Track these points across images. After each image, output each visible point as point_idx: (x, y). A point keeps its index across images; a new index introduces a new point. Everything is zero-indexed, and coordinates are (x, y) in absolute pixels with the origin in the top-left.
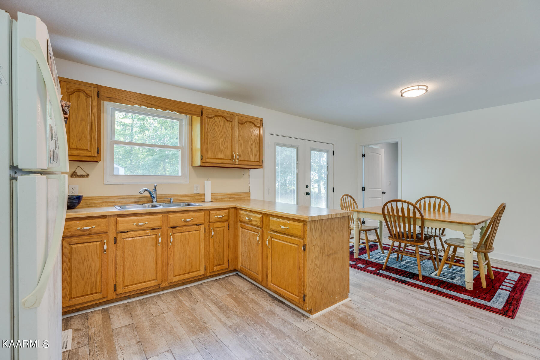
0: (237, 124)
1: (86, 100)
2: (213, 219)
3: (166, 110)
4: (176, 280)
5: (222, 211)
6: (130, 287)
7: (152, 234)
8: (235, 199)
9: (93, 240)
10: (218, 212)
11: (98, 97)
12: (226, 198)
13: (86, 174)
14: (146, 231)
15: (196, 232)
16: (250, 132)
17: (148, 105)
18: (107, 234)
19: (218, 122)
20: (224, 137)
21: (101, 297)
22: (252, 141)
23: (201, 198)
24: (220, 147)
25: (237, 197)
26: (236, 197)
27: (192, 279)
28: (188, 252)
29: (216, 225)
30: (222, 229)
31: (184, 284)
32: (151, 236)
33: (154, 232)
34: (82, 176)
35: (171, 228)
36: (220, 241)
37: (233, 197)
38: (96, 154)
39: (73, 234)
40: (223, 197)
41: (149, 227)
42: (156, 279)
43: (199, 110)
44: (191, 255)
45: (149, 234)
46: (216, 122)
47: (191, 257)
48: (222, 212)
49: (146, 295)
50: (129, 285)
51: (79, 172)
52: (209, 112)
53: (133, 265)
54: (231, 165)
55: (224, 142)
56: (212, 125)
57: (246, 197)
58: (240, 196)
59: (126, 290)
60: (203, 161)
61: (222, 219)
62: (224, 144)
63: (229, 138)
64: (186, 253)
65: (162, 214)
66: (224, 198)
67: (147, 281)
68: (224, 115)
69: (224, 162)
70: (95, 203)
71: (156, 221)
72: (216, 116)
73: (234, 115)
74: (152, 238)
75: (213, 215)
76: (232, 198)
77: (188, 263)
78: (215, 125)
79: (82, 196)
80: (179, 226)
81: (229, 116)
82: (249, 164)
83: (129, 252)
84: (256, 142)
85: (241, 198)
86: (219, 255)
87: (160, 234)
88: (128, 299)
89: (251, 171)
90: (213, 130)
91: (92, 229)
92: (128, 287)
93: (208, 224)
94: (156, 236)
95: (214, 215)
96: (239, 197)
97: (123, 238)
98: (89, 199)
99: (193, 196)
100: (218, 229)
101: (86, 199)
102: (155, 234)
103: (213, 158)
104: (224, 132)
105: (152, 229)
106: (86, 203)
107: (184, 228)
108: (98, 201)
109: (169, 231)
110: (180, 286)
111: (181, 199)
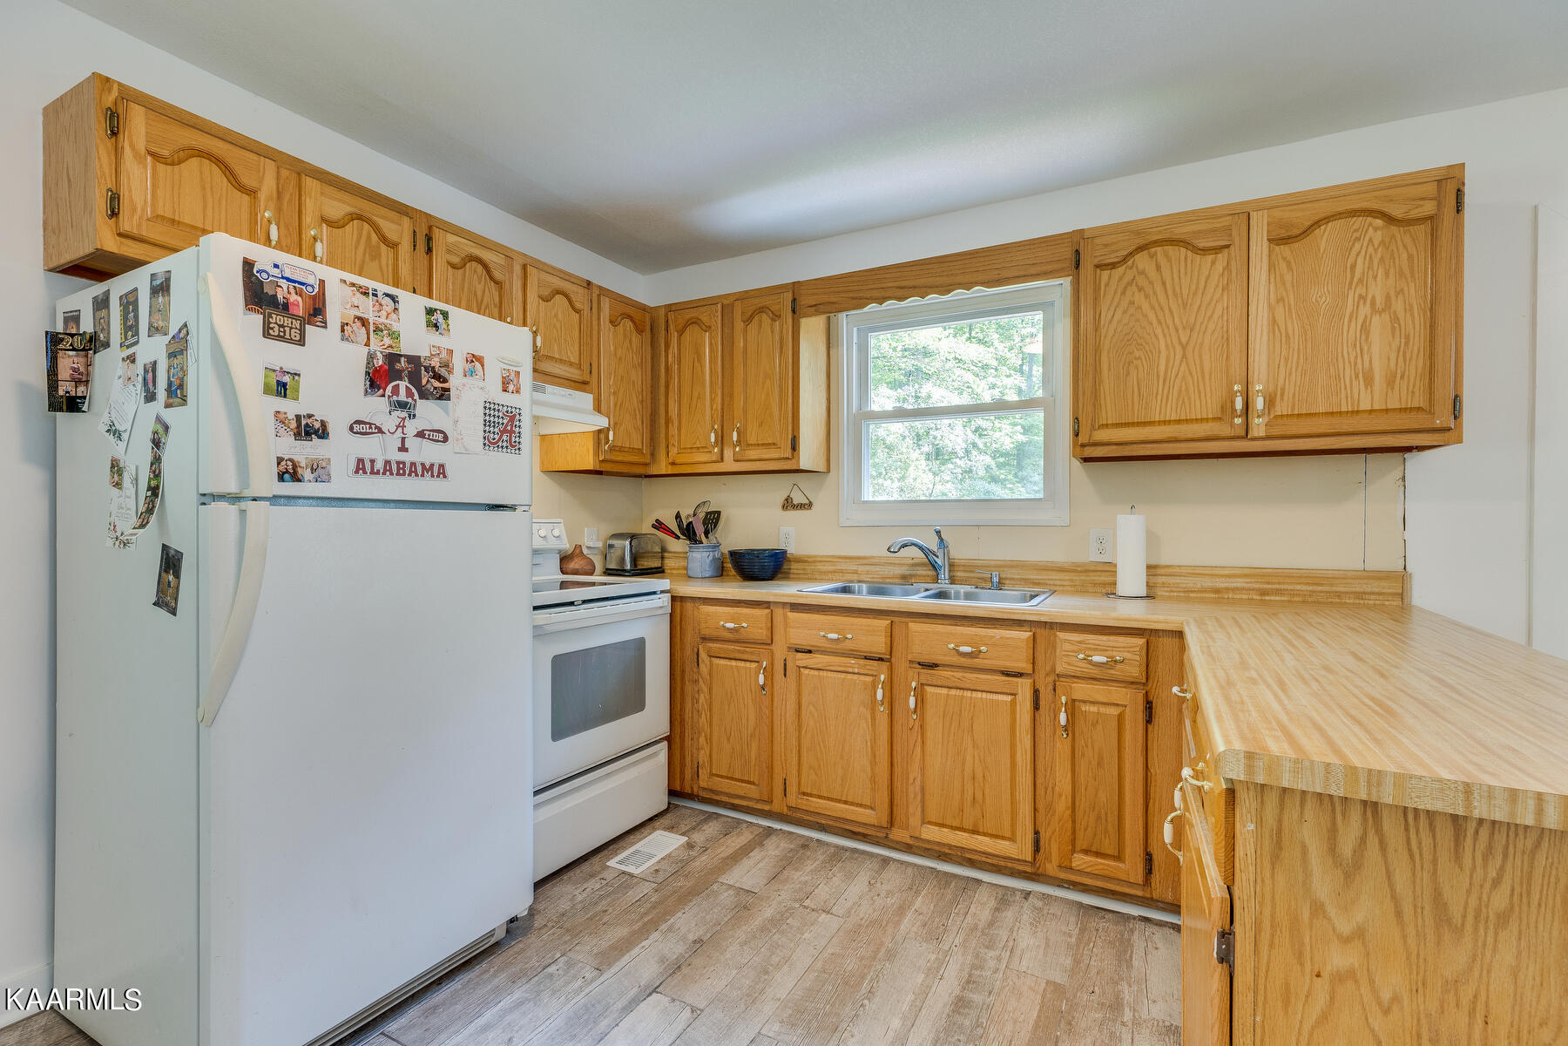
0: (1259, 246)
1: (772, 325)
2: (1069, 664)
3: (949, 292)
4: (928, 838)
5: (1112, 638)
6: (812, 799)
7: (862, 671)
8: (1296, 599)
9: (745, 657)
10: (1092, 638)
11: (794, 311)
12: (1243, 589)
13: (807, 502)
14: (848, 660)
15: (1001, 697)
16: (1353, 267)
17: (900, 293)
18: (770, 648)
19: (1152, 273)
20: (1184, 328)
21: (756, 796)
22: (1365, 310)
23: (1100, 579)
24: (1162, 374)
25: (1311, 588)
26: (1299, 587)
27: (988, 860)
28: (969, 758)
29: (1081, 690)
30: (1114, 711)
31: (972, 864)
32: (862, 678)
33: (868, 667)
34: (801, 506)
35: (918, 666)
36: (1101, 759)
37: (1282, 587)
38: (788, 453)
39: (715, 634)
40: (1222, 585)
41: (856, 651)
42: (873, 806)
43: (1068, 253)
44: (979, 775)
45: (856, 671)
46: (1142, 273)
47: (981, 779)
48: (1112, 644)
49: (862, 843)
50: (811, 795)
51: (798, 498)
52: (1106, 245)
53: (820, 745)
54: (1226, 443)
55: (1184, 348)
56: (1123, 293)
57: (1373, 593)
58: (1332, 585)
59: (804, 803)
60: (1082, 439)
61: (1112, 672)
62: (1184, 356)
63: (1211, 326)
64: (963, 763)
65: (893, 619)
66: (1228, 590)
67: (852, 804)
68: (1181, 231)
69: (1183, 436)
70: (821, 572)
71: (872, 636)
72: (1140, 249)
73: (1242, 214)
74: (865, 683)
75: (1067, 646)
76: (1278, 592)
77: (969, 796)
78: (1134, 288)
79: (784, 552)
80: (944, 665)
81: (1211, 226)
82: (1345, 428)
83: (812, 708)
84: (1398, 305)
85: (1339, 595)
86: (1099, 818)
87: (882, 677)
88: (821, 831)
89: (1414, 460)
90: (1125, 312)
91: (742, 629)
92: (810, 798)
93: (1051, 679)
94: (873, 681)
95: (1075, 648)
96: (1320, 588)
97: (799, 667)
98: (809, 560)
99: (1081, 572)
100: (1093, 709)
101: (799, 560)
102: (870, 673)
103: (1127, 425)
104: (1185, 305)
105: (866, 658)
106: (804, 569)
107: (959, 674)
108: (826, 568)
109: (911, 673)
110: (960, 864)
111: (1035, 577)
